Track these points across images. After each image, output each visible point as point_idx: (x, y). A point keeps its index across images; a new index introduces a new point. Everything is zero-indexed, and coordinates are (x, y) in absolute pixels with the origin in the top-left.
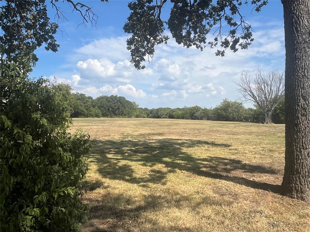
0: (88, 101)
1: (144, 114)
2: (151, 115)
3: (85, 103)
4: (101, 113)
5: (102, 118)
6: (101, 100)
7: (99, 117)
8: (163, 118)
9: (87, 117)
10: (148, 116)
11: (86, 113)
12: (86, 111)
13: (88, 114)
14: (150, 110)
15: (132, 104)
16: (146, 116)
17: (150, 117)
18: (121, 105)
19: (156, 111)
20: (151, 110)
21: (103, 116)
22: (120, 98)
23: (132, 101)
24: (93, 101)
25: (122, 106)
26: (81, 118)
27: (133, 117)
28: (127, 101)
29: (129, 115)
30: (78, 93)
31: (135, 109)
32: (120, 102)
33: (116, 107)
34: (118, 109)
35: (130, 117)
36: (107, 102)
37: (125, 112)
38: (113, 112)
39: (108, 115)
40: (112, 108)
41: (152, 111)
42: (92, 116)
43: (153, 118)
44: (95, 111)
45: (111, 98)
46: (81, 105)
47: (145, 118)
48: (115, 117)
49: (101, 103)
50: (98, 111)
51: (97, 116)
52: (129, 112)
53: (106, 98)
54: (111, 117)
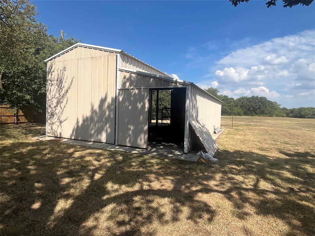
0: (231, 101)
1: (283, 114)
2: (291, 115)
3: (228, 104)
4: (243, 112)
5: (243, 117)
6: (242, 101)
7: (241, 116)
8: (309, 118)
9: (230, 115)
10: (288, 115)
11: (230, 111)
12: (229, 110)
13: (231, 113)
14: (290, 110)
15: (273, 104)
16: (285, 115)
17: (290, 117)
18: (262, 105)
19: (299, 111)
20: (292, 109)
21: (244, 114)
22: (261, 98)
23: (273, 101)
24: (234, 101)
25: (264, 106)
26: (225, 115)
27: (274, 116)
28: (269, 101)
29: (270, 114)
30: (222, 95)
31: (276, 109)
32: (261, 102)
33: (257, 107)
34: (259, 108)
35: (272, 116)
36: (248, 102)
37: (266, 111)
38: (254, 111)
39: (249, 114)
40: (252, 107)
41: (292, 111)
42: (235, 114)
43: (294, 117)
44: (237, 110)
45: (252, 99)
46: (225, 105)
47: (284, 117)
48: (256, 116)
49: (242, 103)
50: (240, 110)
51: (239, 114)
52: (270, 112)
53: (247, 99)
54: (251, 116)
